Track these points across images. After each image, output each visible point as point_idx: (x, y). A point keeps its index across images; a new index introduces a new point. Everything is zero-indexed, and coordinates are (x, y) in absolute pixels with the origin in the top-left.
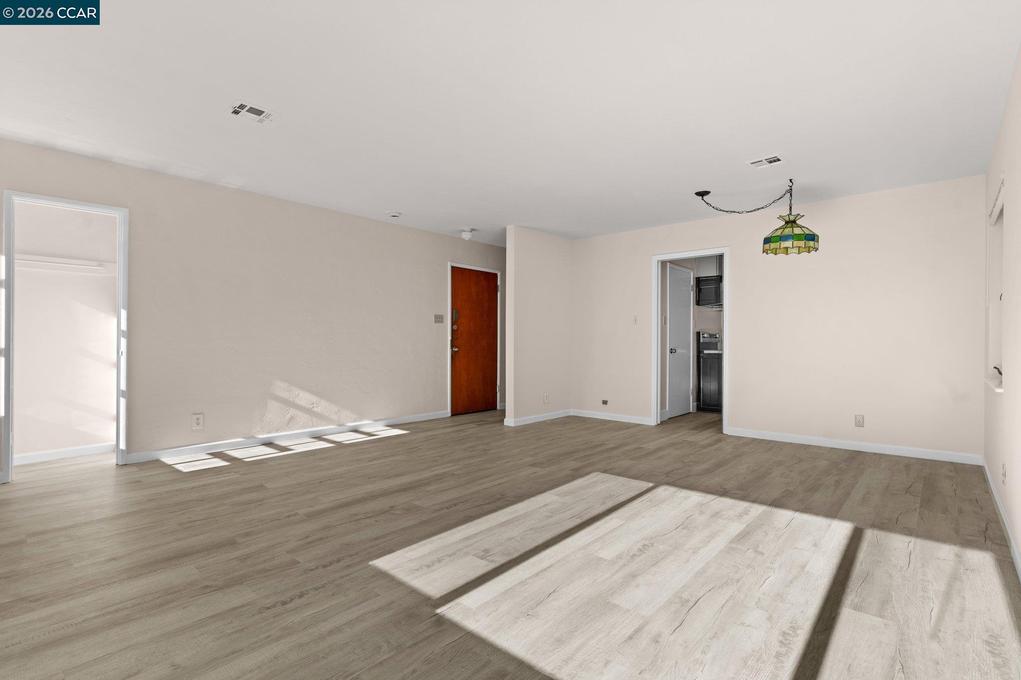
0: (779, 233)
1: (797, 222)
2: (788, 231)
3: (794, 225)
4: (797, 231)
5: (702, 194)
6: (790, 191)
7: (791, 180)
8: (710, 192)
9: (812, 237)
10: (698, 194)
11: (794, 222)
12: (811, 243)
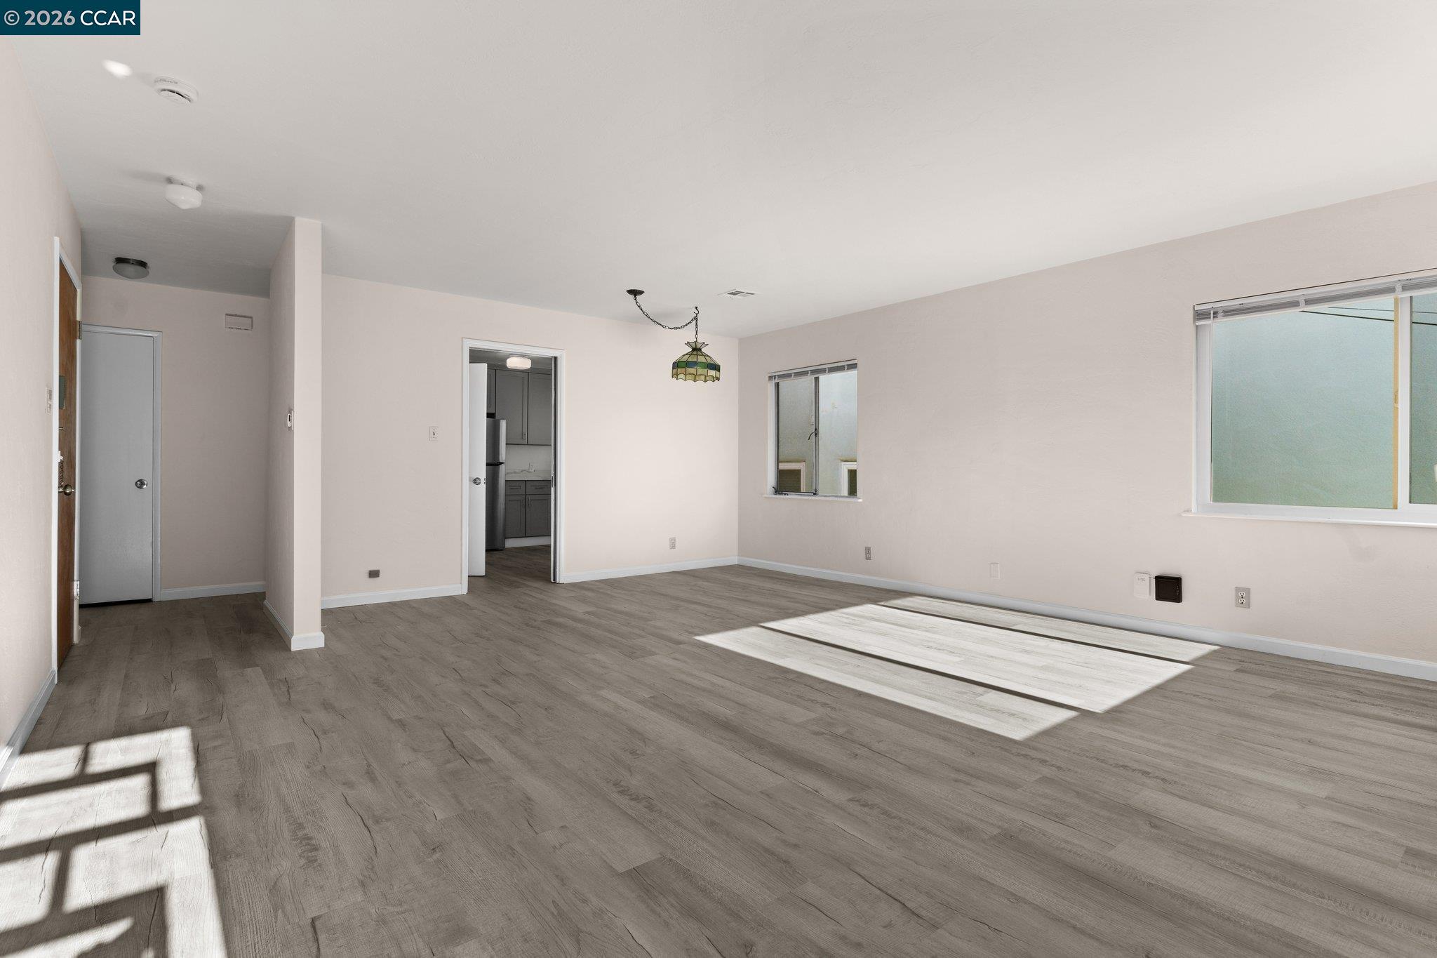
0: (685, 358)
1: (702, 350)
2: (692, 359)
3: (699, 353)
4: (701, 359)
5: (635, 293)
6: (696, 318)
7: (696, 308)
8: (643, 292)
9: (716, 367)
10: (630, 292)
11: (700, 350)
12: (712, 373)
